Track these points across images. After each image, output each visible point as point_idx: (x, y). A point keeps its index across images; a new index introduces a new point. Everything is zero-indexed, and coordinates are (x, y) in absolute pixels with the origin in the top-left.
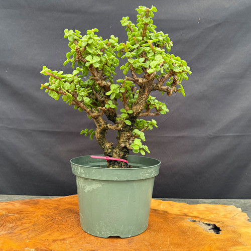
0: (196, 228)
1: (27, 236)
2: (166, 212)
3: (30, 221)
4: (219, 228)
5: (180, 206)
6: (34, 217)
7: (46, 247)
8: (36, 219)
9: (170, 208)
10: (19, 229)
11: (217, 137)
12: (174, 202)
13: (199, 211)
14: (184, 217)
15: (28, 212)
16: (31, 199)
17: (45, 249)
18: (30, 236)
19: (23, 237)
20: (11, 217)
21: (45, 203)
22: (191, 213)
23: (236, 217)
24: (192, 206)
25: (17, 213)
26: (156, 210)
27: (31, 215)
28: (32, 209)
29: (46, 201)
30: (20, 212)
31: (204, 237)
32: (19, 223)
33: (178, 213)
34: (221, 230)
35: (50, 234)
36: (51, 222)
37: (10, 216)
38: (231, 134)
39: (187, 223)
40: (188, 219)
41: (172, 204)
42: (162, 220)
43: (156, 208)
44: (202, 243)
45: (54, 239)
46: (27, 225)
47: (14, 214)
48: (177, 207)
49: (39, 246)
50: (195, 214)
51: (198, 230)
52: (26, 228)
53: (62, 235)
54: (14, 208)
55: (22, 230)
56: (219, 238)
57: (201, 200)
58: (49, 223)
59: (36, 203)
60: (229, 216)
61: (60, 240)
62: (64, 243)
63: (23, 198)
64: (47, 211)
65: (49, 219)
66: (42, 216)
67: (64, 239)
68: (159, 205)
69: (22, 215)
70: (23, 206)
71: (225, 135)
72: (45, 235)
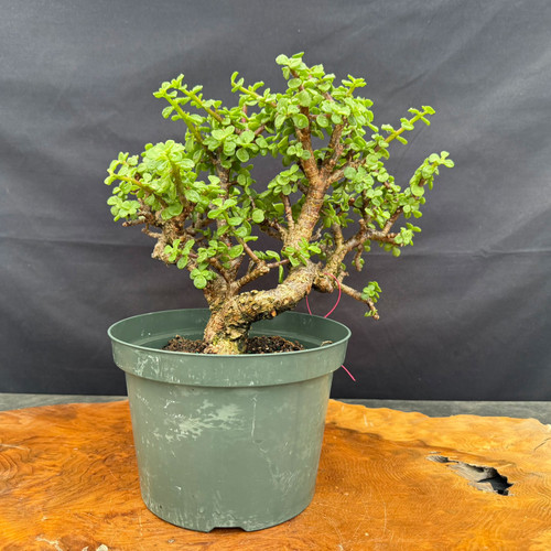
0: (451, 479)
1: (44, 503)
2: (376, 437)
3: (52, 462)
4: (506, 479)
5: (410, 422)
6: (64, 453)
7: (86, 536)
8: (68, 457)
9: (385, 425)
10: (25, 484)
11: (500, 257)
12: (394, 412)
13: (454, 433)
14: (421, 450)
15: (51, 440)
16: (58, 404)
17: (85, 539)
18: (51, 503)
19: (32, 508)
20: (9, 452)
21: (92, 415)
22: (436, 439)
23: (544, 448)
24: (438, 420)
25: (23, 442)
26: (352, 432)
27: (55, 446)
28: (58, 432)
29: (95, 410)
30: (30, 439)
31: (472, 505)
32: (26, 468)
33: (404, 438)
34: (510, 485)
35: (97, 499)
36: (103, 467)
37: (7, 449)
38: (534, 250)
39: (427, 466)
40: (430, 456)
41: (389, 417)
42: (367, 459)
43: (352, 427)
44: (468, 520)
45: (107, 511)
46: (46, 474)
47: (17, 444)
48: (402, 424)
49: (69, 533)
50: (446, 441)
51: (456, 485)
52: (42, 483)
53: (127, 499)
54: (18, 427)
55: (31, 487)
56: (508, 506)
57: (457, 403)
58: (97, 469)
59: (70, 416)
60: (526, 446)
61: (123, 515)
62: (131, 522)
63: (42, 400)
64: (93, 435)
65: (99, 457)
66: (82, 448)
67: (132, 513)
68: (359, 418)
69: (34, 448)
70: (40, 423)
71: (521, 251)
72: (86, 502)
